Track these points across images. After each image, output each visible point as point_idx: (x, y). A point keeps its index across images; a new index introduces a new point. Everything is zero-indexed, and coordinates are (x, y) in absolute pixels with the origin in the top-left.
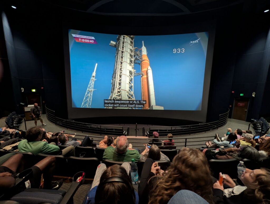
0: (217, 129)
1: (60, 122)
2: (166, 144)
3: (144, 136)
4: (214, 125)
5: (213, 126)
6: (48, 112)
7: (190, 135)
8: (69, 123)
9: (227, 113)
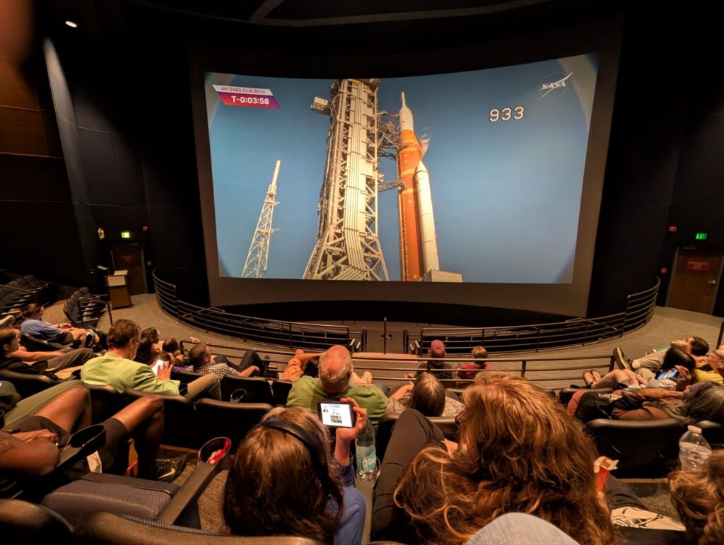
0: (621, 337)
1: (190, 314)
2: (468, 373)
3: (407, 353)
4: (610, 324)
5: (608, 327)
6: (161, 288)
7: (537, 352)
8: (212, 317)
9: (652, 291)
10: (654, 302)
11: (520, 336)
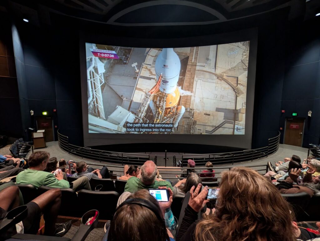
0: (267, 157)
1: (74, 150)
3: (175, 166)
5: (261, 153)
6: (61, 138)
7: (233, 164)
8: (85, 151)
9: (277, 138)
10: (279, 142)
11: (225, 158)
